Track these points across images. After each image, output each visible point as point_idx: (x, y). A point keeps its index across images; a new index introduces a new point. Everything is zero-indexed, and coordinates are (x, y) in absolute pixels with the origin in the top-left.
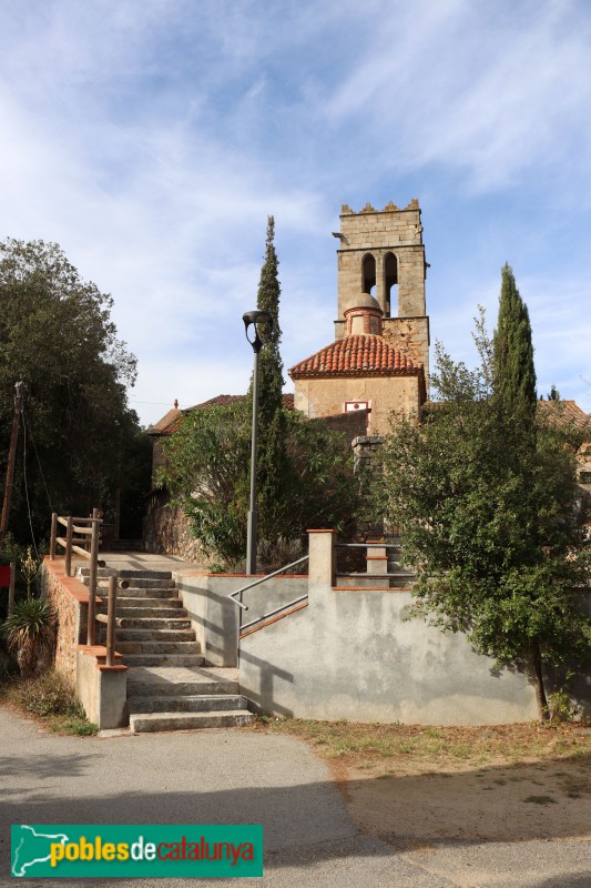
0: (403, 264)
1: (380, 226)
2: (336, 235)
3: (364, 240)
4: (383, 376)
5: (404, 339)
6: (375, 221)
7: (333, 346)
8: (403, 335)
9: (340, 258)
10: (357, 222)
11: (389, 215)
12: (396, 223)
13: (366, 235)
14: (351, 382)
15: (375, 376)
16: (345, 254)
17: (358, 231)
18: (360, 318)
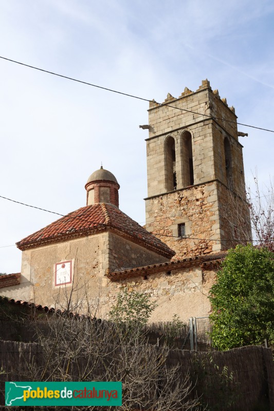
0: (196, 139)
1: (177, 110)
2: (144, 127)
3: (166, 126)
4: (82, 236)
5: (198, 203)
8: (197, 200)
9: (148, 145)
10: (161, 113)
11: (185, 99)
12: (190, 105)
13: (168, 121)
14: (60, 246)
15: (77, 237)
16: (152, 141)
17: (161, 120)
18: (93, 191)
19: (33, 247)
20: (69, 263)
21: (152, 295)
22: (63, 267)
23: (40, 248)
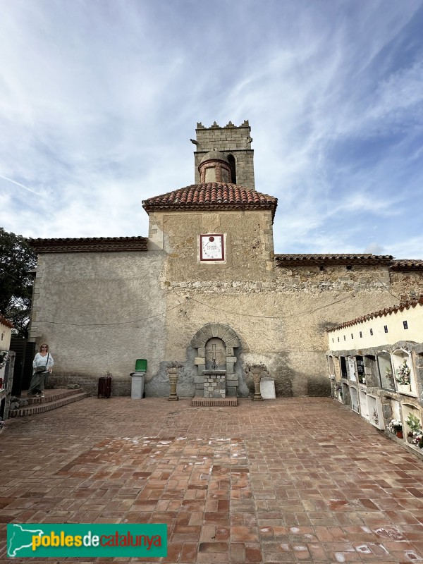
0: (239, 163)
1: (223, 137)
2: (193, 142)
6: (219, 134)
7: (189, 188)
9: (196, 157)
10: (207, 134)
11: (229, 130)
12: (234, 136)
13: (214, 143)
14: (206, 215)
15: (230, 209)
16: (200, 154)
17: (208, 140)
18: (213, 169)
19: (165, 210)
20: (220, 237)
21: (331, 288)
22: (212, 240)
23: (178, 213)
